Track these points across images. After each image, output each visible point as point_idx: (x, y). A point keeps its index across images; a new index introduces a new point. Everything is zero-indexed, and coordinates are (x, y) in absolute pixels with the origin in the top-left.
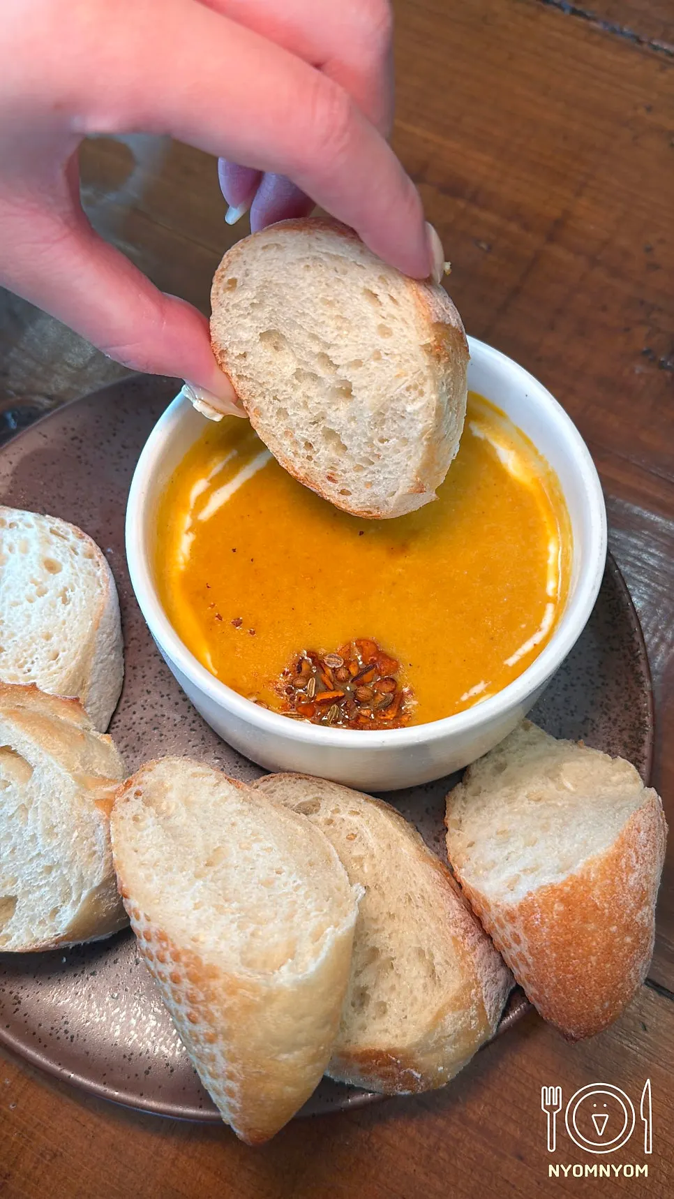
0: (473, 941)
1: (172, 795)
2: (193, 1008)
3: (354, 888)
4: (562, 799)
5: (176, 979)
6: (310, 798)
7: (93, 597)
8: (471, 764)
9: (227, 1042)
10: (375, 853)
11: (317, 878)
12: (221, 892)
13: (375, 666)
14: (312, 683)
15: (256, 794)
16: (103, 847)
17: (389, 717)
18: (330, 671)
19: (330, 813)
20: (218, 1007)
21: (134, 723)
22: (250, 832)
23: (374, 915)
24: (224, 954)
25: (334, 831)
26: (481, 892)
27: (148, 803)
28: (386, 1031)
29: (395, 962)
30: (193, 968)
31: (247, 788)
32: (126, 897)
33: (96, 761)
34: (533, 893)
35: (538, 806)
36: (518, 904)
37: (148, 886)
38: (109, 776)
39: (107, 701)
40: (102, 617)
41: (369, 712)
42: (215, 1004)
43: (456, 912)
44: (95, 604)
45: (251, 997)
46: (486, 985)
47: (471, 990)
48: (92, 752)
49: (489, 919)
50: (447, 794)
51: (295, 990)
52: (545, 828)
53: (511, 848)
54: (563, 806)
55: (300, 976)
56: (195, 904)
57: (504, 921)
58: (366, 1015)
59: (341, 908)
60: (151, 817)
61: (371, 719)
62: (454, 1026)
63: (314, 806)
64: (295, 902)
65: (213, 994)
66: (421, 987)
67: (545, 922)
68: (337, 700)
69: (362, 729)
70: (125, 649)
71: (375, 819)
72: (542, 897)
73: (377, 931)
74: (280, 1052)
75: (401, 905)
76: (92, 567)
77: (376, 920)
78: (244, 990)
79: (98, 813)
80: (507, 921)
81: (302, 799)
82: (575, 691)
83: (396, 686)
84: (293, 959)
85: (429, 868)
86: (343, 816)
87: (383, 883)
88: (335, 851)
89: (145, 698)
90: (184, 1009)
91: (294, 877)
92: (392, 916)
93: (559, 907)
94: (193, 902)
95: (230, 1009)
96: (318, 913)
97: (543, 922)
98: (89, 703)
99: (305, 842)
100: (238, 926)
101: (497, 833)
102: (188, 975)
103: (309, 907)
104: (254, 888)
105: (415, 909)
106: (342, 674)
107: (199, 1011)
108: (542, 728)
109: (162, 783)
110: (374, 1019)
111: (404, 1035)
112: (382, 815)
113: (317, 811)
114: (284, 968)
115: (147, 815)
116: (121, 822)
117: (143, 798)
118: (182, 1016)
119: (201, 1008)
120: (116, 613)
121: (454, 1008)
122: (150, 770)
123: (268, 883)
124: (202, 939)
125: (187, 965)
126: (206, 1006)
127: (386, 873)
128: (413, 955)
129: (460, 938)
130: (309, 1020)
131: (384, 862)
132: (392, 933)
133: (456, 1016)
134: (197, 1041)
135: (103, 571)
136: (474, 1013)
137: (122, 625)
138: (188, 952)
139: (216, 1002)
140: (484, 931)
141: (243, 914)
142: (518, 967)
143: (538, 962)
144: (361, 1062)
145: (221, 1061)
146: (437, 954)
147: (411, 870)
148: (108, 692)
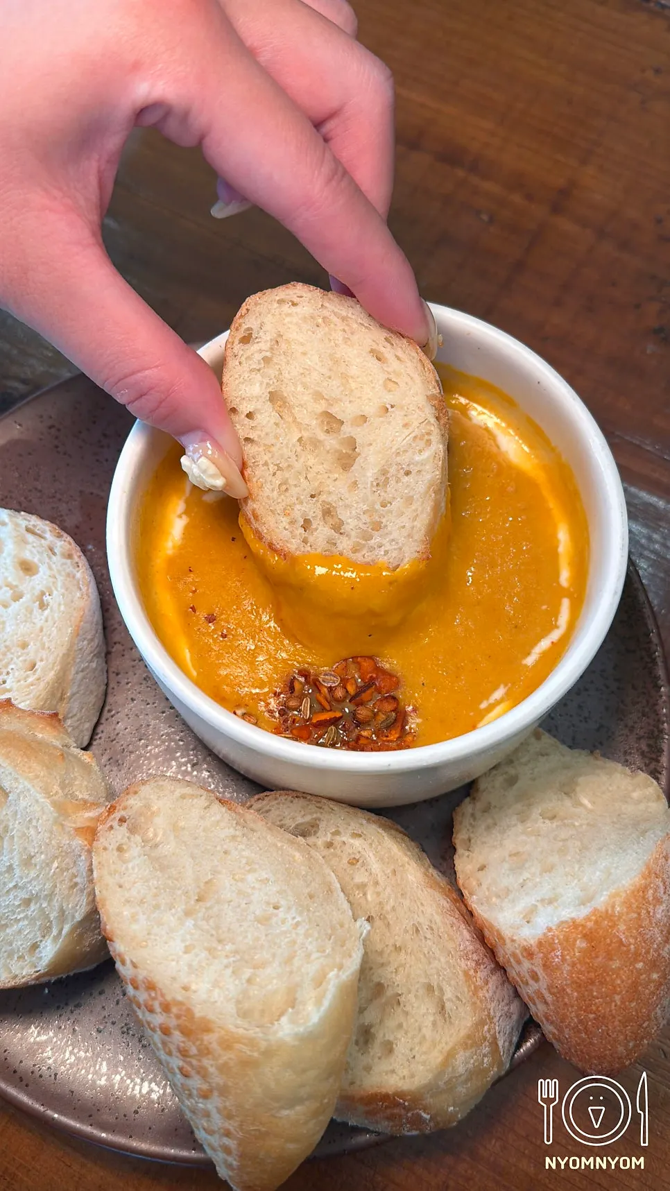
0: (485, 974)
1: (159, 821)
2: (184, 1061)
3: (358, 923)
4: (579, 817)
5: (166, 1031)
6: (308, 818)
7: (72, 602)
8: (479, 777)
9: (224, 1099)
10: (379, 879)
11: (317, 914)
12: (214, 932)
13: (374, 684)
14: (306, 704)
15: (250, 815)
16: (85, 879)
17: (391, 738)
18: (326, 690)
19: (329, 835)
20: (212, 1062)
21: (118, 734)
22: (244, 861)
23: (379, 947)
24: (219, 1004)
25: (335, 855)
26: (496, 924)
27: (133, 830)
28: (393, 1071)
29: (402, 999)
30: (185, 1020)
31: (240, 810)
32: (111, 940)
33: (77, 783)
34: (554, 928)
35: (554, 825)
36: (536, 940)
37: (135, 927)
38: (91, 799)
39: (89, 712)
40: (82, 623)
41: (370, 732)
42: (208, 1059)
43: (467, 943)
44: (75, 609)
45: (249, 1053)
46: (499, 1020)
47: (484, 1027)
48: (73, 773)
49: (503, 955)
50: (454, 809)
51: (296, 1043)
52: (563, 852)
53: (526, 875)
54: (581, 825)
55: (301, 1029)
56: (186, 947)
57: (521, 957)
58: (371, 1054)
59: (345, 948)
60: (137, 846)
61: (373, 740)
62: (465, 1065)
63: (313, 826)
64: (294, 942)
65: (208, 1049)
66: (430, 1024)
67: (566, 960)
68: (335, 722)
69: (362, 750)
70: (108, 653)
71: (378, 842)
72: (563, 933)
73: (382, 965)
74: (282, 1108)
75: (408, 937)
76: (71, 568)
77: (381, 953)
78: (241, 1045)
79: (79, 842)
80: (524, 957)
81: (300, 820)
82: (589, 695)
83: (398, 704)
84: (293, 1007)
85: (438, 896)
86: (344, 839)
87: (388, 913)
88: (336, 881)
89: (130, 706)
90: (176, 1062)
91: (293, 912)
92: (398, 949)
93: (581, 944)
94: (183, 945)
95: (225, 1064)
96: (319, 954)
97: (564, 960)
98: (70, 715)
99: (304, 870)
100: (233, 972)
101: (510, 856)
102: (179, 1027)
103: (310, 947)
104: (249, 926)
105: (424, 941)
106: (339, 693)
107: (190, 1064)
108: (555, 736)
109: (148, 807)
110: (380, 1058)
111: (412, 1076)
112: (386, 838)
113: (315, 832)
114: (284, 1020)
115: (132, 844)
116: (104, 853)
117: (128, 825)
118: (172, 1069)
119: (194, 1062)
120: (97, 617)
121: (465, 1046)
122: (136, 793)
123: (264, 920)
124: (194, 987)
125: (178, 1017)
126: (200, 1061)
127: (392, 902)
128: (421, 992)
129: (472, 972)
130: (312, 1074)
131: (389, 890)
132: (398, 967)
133: (467, 1054)
134: (190, 1096)
135: (83, 574)
136: (486, 1050)
137: (104, 628)
138: (181, 1003)
139: (210, 1056)
140: (497, 963)
141: (238, 957)
142: (535, 1004)
143: (558, 1002)
144: (366, 1105)
145: (216, 1117)
146: (448, 989)
147: (418, 899)
148: (89, 703)
